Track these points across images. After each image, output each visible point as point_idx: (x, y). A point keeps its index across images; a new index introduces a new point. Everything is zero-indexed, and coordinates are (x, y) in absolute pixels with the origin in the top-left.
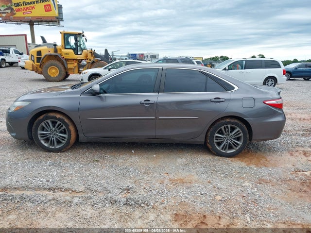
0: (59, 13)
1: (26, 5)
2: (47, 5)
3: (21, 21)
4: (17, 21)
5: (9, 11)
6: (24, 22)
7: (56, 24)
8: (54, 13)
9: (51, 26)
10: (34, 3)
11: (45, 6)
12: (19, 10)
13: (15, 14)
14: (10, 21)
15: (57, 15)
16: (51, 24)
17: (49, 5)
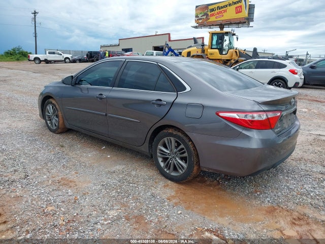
0: (249, 14)
1: (220, 9)
2: (238, 7)
3: (213, 25)
4: (210, 26)
5: (205, 17)
6: (216, 25)
7: (245, 25)
8: (245, 13)
9: (240, 27)
10: (227, 6)
11: (236, 8)
12: (213, 15)
13: (209, 19)
14: (204, 26)
15: (246, 15)
16: (240, 25)
17: (241, 6)
